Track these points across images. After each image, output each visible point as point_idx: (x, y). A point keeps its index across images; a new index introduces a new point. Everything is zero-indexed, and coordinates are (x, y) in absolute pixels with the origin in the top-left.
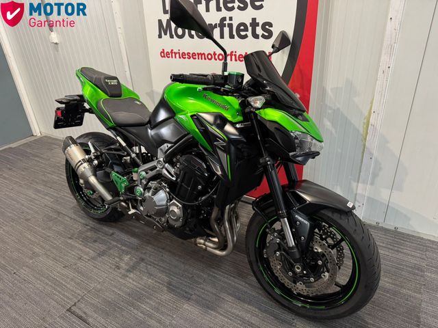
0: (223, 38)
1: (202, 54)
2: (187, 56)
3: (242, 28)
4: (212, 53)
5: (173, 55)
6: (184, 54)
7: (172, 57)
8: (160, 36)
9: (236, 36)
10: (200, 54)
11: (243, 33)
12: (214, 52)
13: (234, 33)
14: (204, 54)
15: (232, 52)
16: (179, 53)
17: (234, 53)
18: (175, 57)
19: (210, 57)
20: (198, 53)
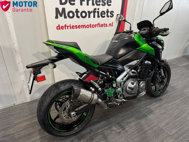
0: (95, 17)
1: (83, 26)
2: (75, 27)
3: (103, 13)
4: (89, 25)
5: (66, 27)
6: (73, 26)
7: (65, 29)
8: (57, 17)
9: (100, 17)
10: (83, 25)
11: (103, 15)
12: (90, 24)
13: (100, 15)
14: (85, 25)
15: (98, 23)
16: (70, 26)
17: (99, 24)
18: (68, 29)
19: (88, 26)
20: (81, 25)
